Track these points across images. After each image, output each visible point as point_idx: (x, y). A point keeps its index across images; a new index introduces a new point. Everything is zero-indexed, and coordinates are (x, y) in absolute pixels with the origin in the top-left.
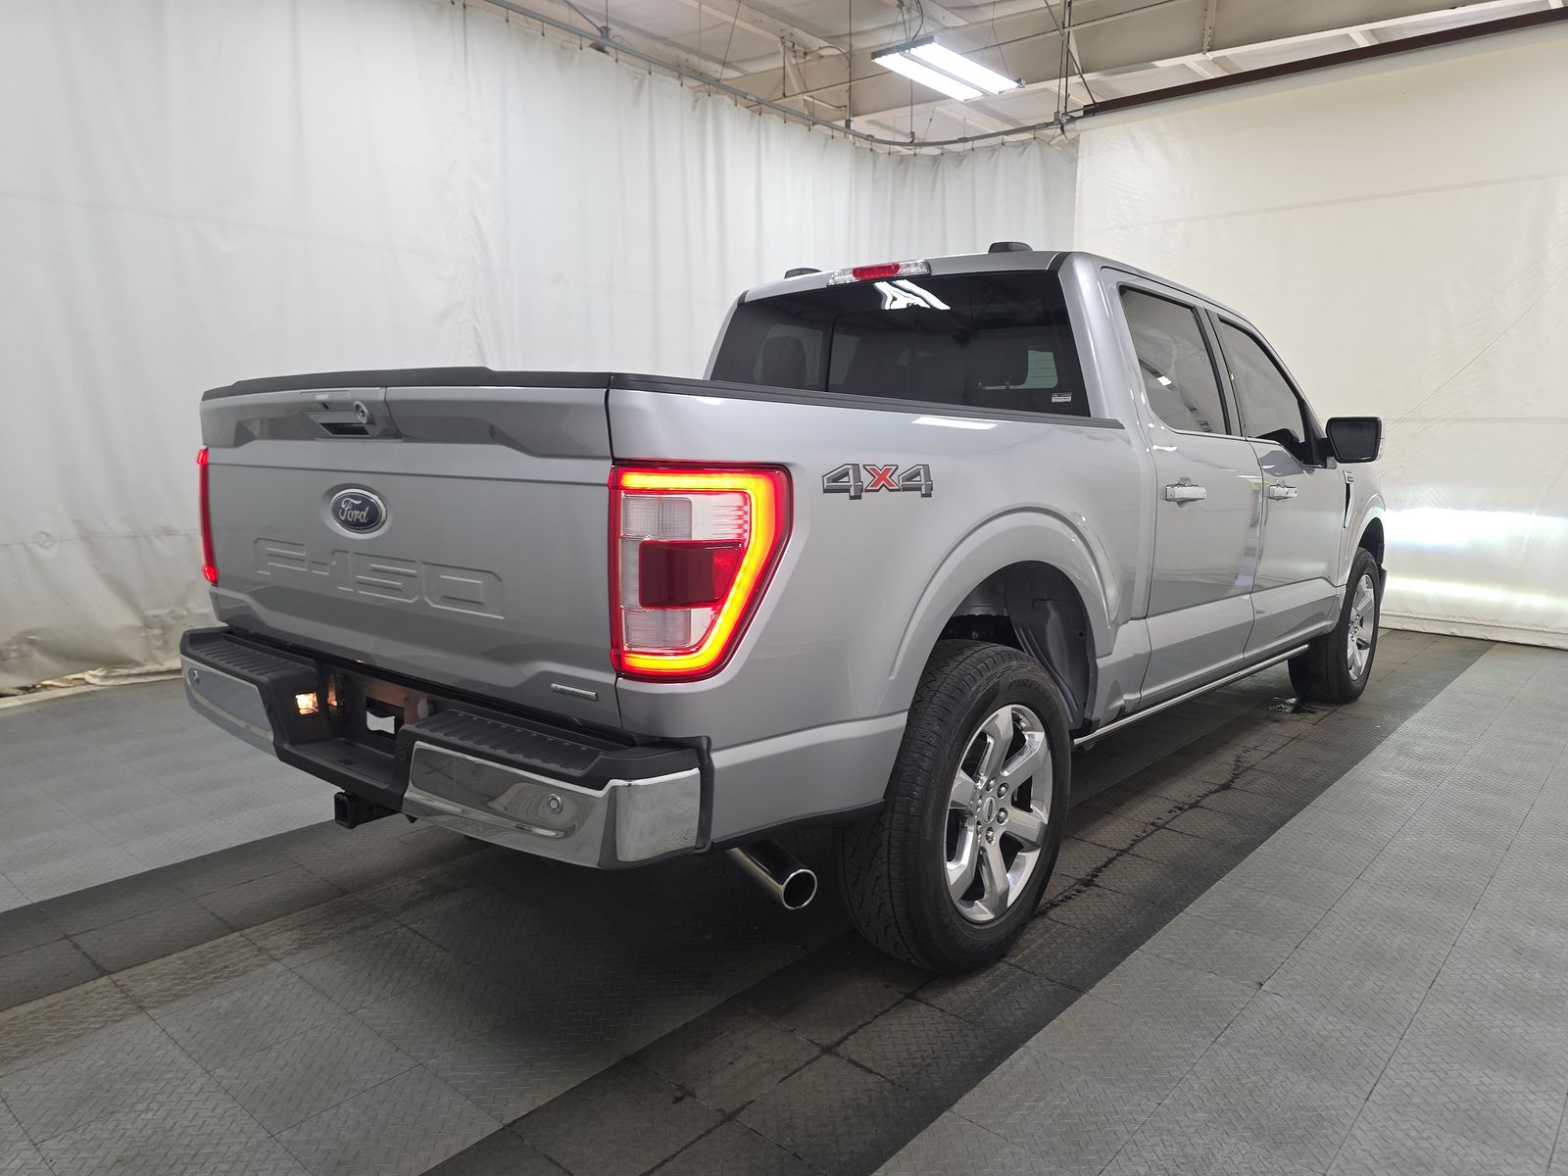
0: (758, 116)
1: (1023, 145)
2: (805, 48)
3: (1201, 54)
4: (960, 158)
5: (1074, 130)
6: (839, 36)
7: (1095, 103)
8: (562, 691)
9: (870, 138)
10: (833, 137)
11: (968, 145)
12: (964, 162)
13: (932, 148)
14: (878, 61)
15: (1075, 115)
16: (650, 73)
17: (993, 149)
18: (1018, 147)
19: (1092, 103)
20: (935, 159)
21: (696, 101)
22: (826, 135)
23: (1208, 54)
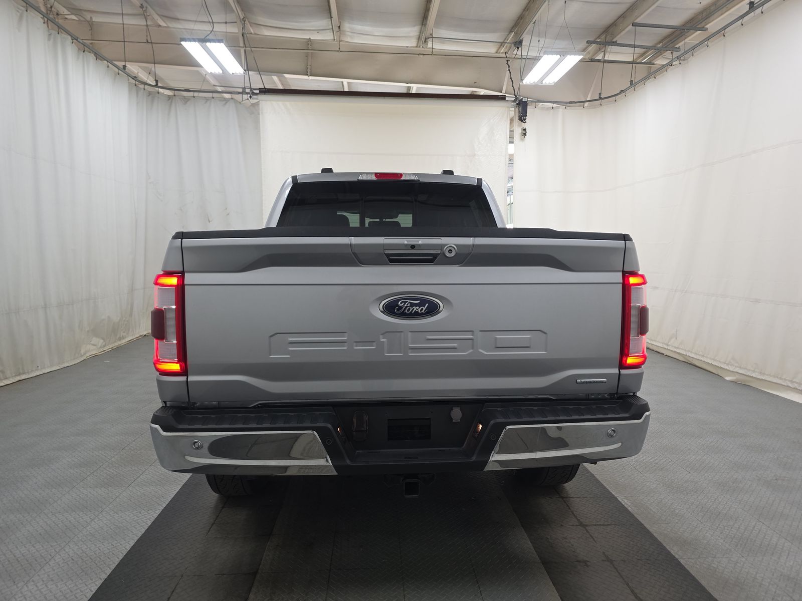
0: (82, 52)
1: (226, 100)
2: (58, 11)
3: (307, 76)
4: (186, 100)
5: (257, 99)
6: (81, 10)
7: (265, 88)
8: (584, 382)
9: (135, 78)
10: (118, 74)
11: (191, 94)
12: (188, 103)
13: (168, 91)
14: (183, 43)
15: (255, 91)
16: (27, 11)
17: (207, 99)
18: (223, 101)
19: (263, 87)
20: (169, 97)
21: (50, 35)
22: (115, 72)
23: (310, 77)
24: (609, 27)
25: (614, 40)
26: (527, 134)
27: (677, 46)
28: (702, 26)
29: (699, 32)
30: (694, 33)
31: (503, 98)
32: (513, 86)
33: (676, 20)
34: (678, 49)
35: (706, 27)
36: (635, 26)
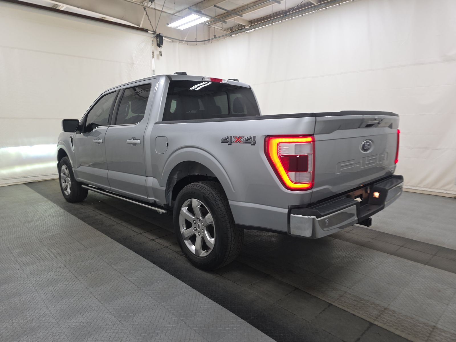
24: (199, 3)
25: (201, 11)
26: (162, 55)
27: (226, 21)
28: (241, 14)
29: (238, 17)
30: (237, 16)
31: (146, 31)
32: (151, 25)
33: (229, 8)
34: (226, 22)
35: (242, 15)
36: (215, 7)
